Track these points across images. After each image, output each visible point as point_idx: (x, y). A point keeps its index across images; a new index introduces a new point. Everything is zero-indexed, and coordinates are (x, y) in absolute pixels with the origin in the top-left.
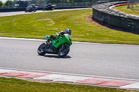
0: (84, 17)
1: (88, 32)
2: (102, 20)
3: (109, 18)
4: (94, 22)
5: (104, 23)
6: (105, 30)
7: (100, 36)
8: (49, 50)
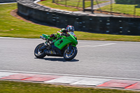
0: (9, 12)
1: (13, 27)
2: (27, 14)
3: (34, 13)
4: (19, 17)
5: (28, 18)
6: (30, 24)
7: (25, 30)
8: (51, 52)
